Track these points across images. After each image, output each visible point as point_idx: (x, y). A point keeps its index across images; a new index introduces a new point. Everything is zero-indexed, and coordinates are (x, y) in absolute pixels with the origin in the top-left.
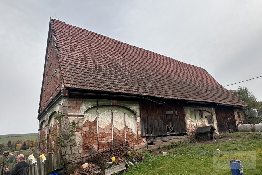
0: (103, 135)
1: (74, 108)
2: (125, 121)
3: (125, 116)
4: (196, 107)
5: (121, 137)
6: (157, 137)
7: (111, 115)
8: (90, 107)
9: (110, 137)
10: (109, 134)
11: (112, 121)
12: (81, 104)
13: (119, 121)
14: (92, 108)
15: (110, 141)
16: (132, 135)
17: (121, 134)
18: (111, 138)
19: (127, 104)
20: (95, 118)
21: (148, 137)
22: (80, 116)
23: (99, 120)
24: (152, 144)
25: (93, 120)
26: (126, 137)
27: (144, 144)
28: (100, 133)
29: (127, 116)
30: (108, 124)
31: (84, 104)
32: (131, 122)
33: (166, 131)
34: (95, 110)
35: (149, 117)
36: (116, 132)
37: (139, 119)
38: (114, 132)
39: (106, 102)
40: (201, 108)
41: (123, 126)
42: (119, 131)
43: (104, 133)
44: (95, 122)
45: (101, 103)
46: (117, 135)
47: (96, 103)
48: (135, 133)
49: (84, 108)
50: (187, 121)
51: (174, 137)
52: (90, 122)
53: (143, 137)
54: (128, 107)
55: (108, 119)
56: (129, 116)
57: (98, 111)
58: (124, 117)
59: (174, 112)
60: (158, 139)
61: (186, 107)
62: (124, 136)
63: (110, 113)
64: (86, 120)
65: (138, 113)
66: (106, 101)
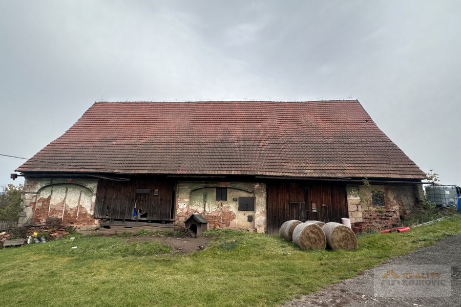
0: (54, 211)
1: (31, 187)
2: (79, 200)
3: (81, 194)
4: (206, 183)
5: (72, 215)
6: (115, 220)
7: (65, 193)
8: (44, 185)
9: (60, 214)
10: (59, 211)
11: (65, 199)
12: (37, 183)
13: (73, 199)
14: (45, 187)
15: (59, 217)
16: (86, 214)
17: (72, 212)
18: (62, 215)
19: (83, 182)
20: (49, 195)
21: (102, 219)
22: (34, 193)
23: (53, 197)
24: (108, 227)
25: (46, 197)
26: (77, 215)
27: (95, 226)
28: (51, 209)
29: (83, 195)
30: (60, 201)
31: (39, 183)
32: (86, 201)
33: (131, 214)
34: (50, 188)
35: (108, 196)
36: (67, 210)
37: (94, 198)
38: (65, 210)
39: (60, 181)
40: (222, 185)
41: (77, 205)
42: (71, 209)
43: (55, 209)
44: (49, 198)
45: (55, 182)
46: (68, 212)
47: (50, 182)
48: (89, 212)
49: (39, 187)
50: (179, 204)
51: (146, 223)
52: (44, 199)
53: (95, 218)
54: (84, 185)
55: (61, 197)
56: (86, 194)
57: (54, 189)
58: (79, 195)
59: (153, 191)
60: (117, 223)
61: (182, 183)
62: (76, 214)
63: (64, 191)
64: (41, 196)
65: (95, 191)
66: (60, 179)
